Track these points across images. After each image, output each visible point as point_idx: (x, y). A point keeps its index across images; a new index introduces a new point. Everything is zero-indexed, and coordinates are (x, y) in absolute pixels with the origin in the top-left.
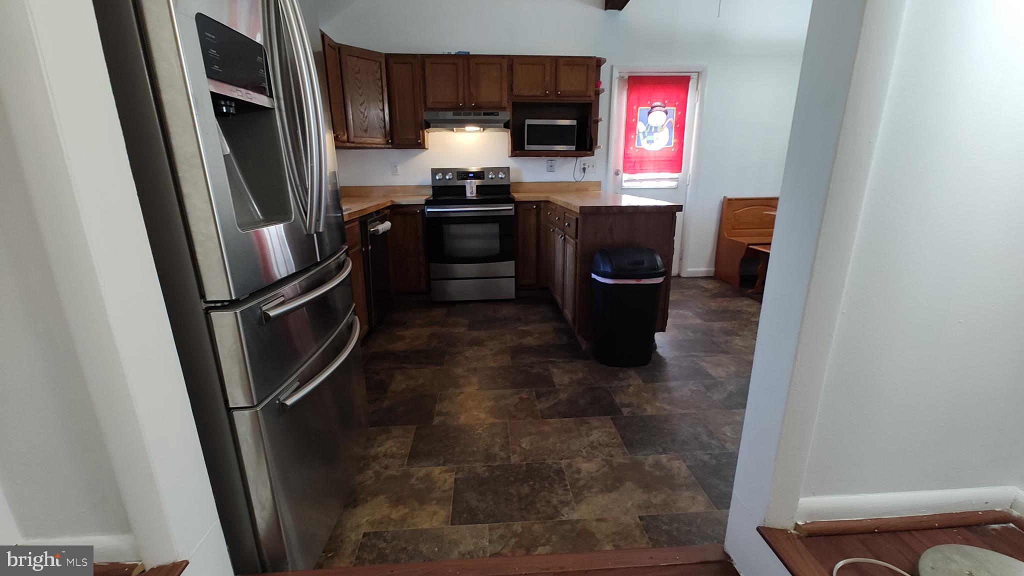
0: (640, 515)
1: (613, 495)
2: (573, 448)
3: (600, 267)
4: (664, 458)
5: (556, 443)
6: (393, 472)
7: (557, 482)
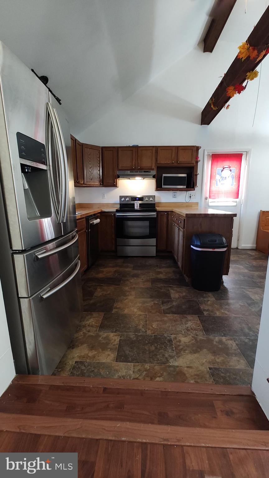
0: (209, 367)
1: (196, 355)
2: (178, 329)
3: (195, 243)
4: (224, 339)
5: (170, 326)
6: (91, 334)
7: (169, 346)
